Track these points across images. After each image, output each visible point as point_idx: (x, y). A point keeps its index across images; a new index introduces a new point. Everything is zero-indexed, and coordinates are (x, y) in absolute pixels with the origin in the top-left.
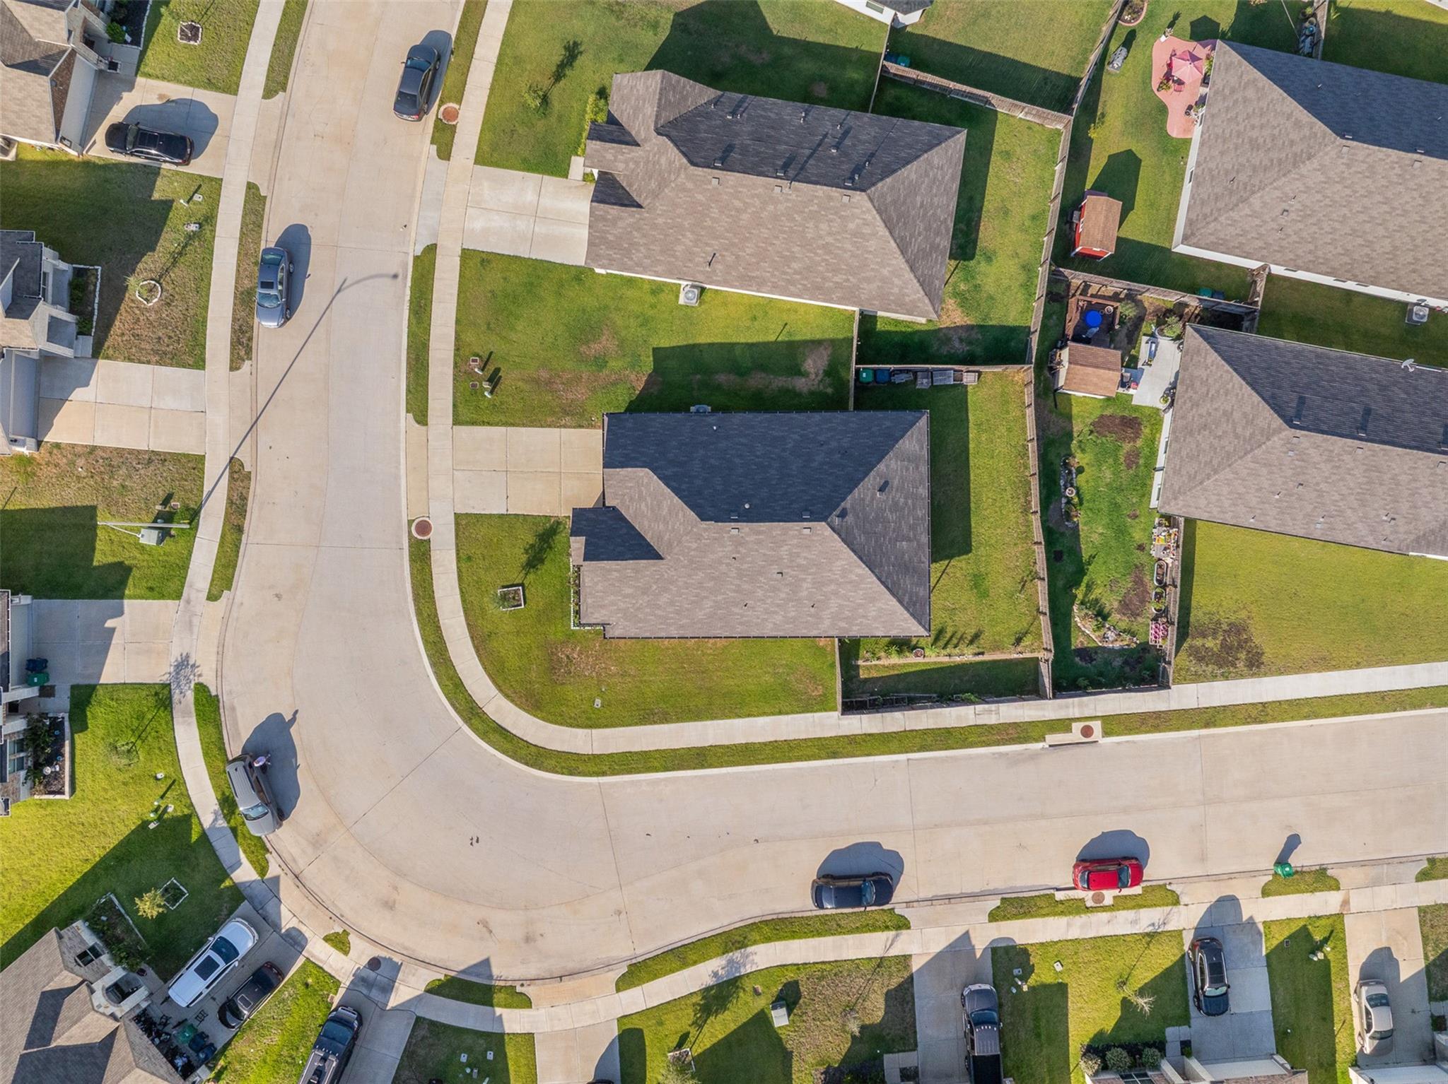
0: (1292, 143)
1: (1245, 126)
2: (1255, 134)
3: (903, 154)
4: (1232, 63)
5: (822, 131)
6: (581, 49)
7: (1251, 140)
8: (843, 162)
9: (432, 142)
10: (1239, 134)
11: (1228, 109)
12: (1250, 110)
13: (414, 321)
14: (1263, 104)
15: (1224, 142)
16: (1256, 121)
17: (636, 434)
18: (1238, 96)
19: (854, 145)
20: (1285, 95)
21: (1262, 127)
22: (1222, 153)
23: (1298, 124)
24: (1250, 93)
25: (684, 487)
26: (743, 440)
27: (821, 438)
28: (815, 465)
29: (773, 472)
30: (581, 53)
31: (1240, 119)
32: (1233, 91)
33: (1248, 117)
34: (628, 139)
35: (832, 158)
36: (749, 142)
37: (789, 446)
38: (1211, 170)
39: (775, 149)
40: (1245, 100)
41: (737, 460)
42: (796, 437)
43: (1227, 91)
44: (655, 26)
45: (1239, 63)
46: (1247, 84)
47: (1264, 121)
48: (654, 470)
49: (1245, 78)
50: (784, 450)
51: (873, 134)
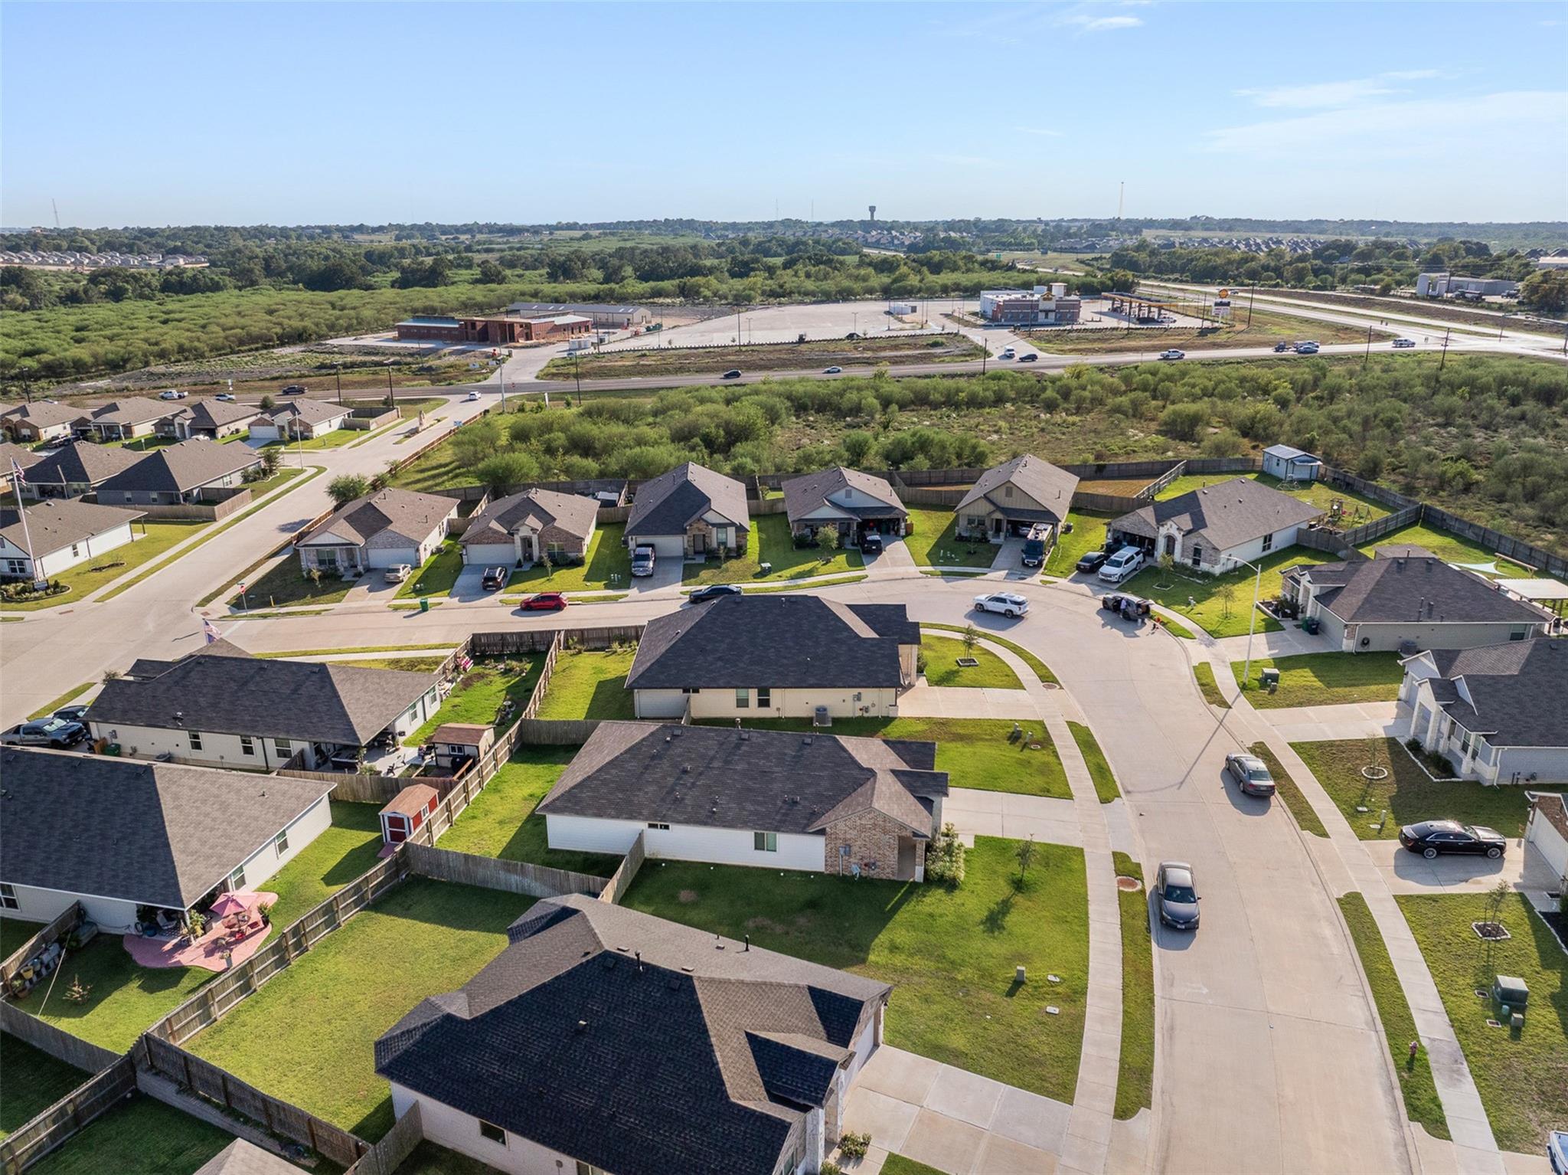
0: (192, 789)
1: (220, 824)
2: (217, 814)
3: (614, 772)
4: (190, 880)
5: (696, 792)
6: (982, 927)
7: (224, 812)
8: (679, 756)
9: (1139, 865)
10: (230, 823)
11: (225, 847)
12: (207, 833)
13: (1102, 762)
14: (191, 829)
15: (247, 826)
16: (208, 821)
17: (874, 668)
18: (206, 850)
19: (664, 777)
20: (167, 824)
21: (207, 815)
22: (256, 819)
23: (176, 797)
24: (194, 844)
25: (832, 623)
26: (785, 661)
27: (720, 663)
28: (728, 640)
29: (762, 635)
30: (982, 923)
31: (219, 833)
32: (208, 857)
33: (212, 829)
34: (904, 779)
35: (690, 760)
36: (776, 769)
37: (747, 657)
38: (275, 814)
39: (749, 763)
40: (203, 843)
41: (791, 644)
42: (741, 665)
43: (214, 860)
44: (894, 948)
45: (183, 874)
46: (192, 854)
47: (201, 818)
48: (857, 636)
49: (190, 859)
50: (752, 653)
51: (641, 794)
